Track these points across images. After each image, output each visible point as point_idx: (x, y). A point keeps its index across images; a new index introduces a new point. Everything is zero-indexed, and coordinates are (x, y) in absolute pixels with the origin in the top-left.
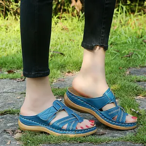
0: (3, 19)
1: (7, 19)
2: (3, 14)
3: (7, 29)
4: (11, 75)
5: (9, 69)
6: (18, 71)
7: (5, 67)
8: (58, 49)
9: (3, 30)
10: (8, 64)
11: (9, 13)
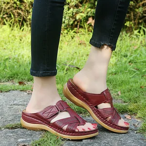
0: (19, 29)
1: (23, 30)
2: (19, 24)
3: (21, 40)
4: (21, 87)
5: (20, 81)
6: (29, 83)
7: (17, 78)
8: (74, 63)
9: (17, 40)
10: (20, 75)
11: (25, 24)
